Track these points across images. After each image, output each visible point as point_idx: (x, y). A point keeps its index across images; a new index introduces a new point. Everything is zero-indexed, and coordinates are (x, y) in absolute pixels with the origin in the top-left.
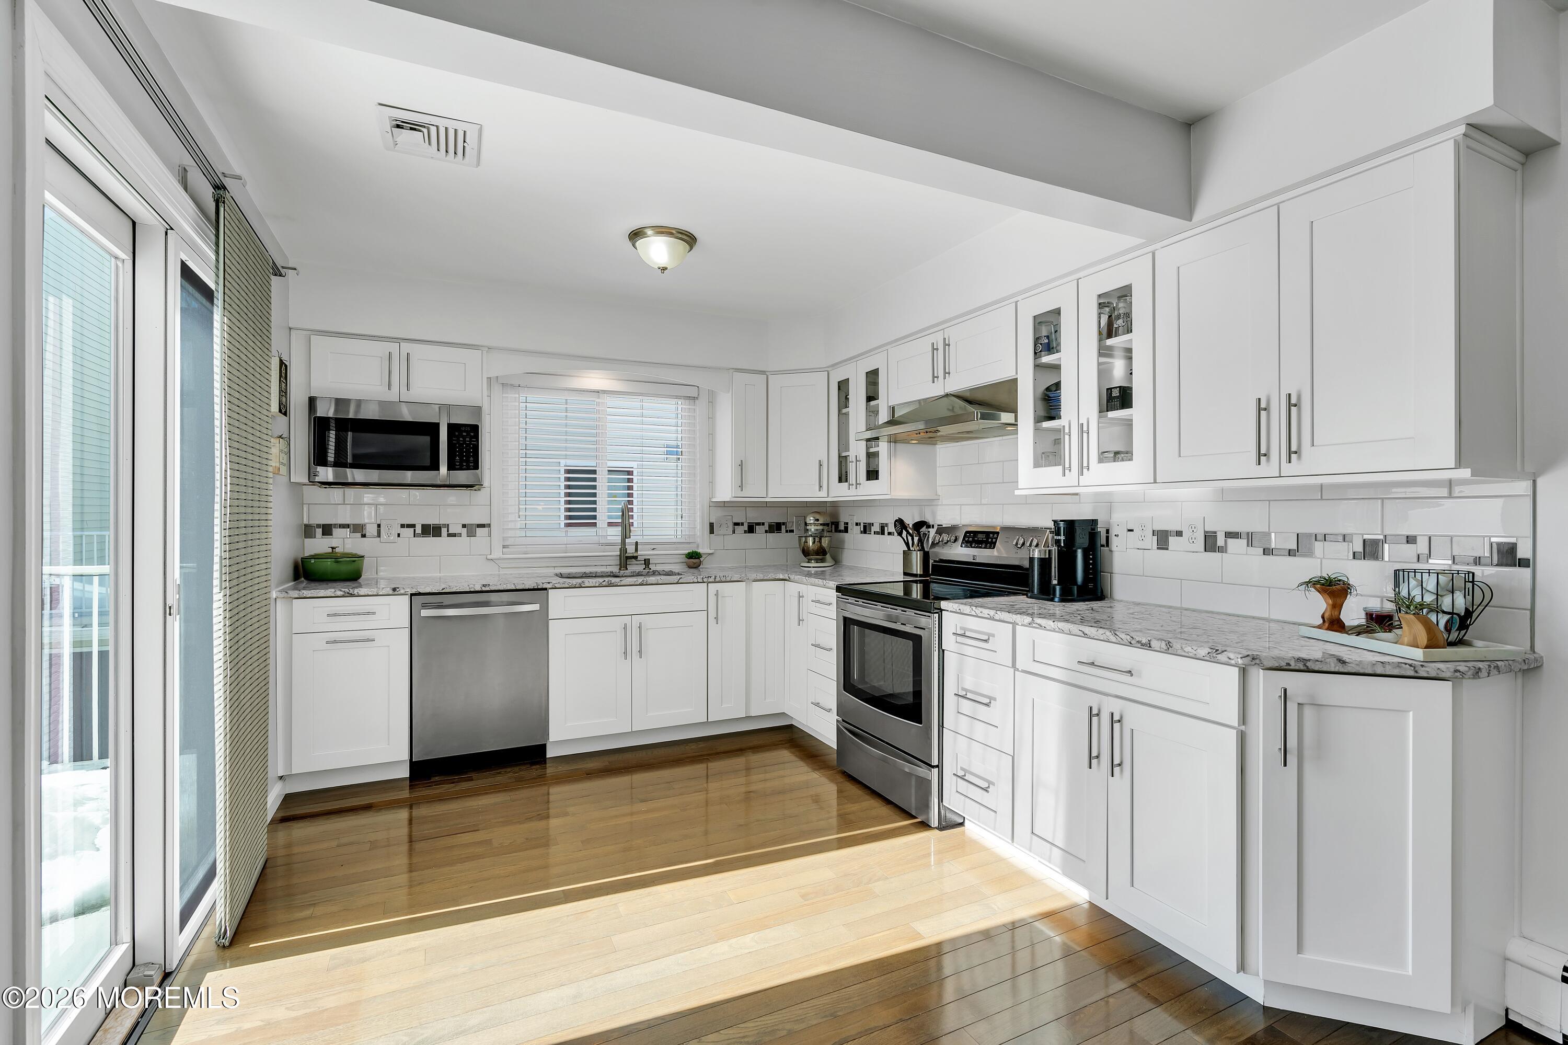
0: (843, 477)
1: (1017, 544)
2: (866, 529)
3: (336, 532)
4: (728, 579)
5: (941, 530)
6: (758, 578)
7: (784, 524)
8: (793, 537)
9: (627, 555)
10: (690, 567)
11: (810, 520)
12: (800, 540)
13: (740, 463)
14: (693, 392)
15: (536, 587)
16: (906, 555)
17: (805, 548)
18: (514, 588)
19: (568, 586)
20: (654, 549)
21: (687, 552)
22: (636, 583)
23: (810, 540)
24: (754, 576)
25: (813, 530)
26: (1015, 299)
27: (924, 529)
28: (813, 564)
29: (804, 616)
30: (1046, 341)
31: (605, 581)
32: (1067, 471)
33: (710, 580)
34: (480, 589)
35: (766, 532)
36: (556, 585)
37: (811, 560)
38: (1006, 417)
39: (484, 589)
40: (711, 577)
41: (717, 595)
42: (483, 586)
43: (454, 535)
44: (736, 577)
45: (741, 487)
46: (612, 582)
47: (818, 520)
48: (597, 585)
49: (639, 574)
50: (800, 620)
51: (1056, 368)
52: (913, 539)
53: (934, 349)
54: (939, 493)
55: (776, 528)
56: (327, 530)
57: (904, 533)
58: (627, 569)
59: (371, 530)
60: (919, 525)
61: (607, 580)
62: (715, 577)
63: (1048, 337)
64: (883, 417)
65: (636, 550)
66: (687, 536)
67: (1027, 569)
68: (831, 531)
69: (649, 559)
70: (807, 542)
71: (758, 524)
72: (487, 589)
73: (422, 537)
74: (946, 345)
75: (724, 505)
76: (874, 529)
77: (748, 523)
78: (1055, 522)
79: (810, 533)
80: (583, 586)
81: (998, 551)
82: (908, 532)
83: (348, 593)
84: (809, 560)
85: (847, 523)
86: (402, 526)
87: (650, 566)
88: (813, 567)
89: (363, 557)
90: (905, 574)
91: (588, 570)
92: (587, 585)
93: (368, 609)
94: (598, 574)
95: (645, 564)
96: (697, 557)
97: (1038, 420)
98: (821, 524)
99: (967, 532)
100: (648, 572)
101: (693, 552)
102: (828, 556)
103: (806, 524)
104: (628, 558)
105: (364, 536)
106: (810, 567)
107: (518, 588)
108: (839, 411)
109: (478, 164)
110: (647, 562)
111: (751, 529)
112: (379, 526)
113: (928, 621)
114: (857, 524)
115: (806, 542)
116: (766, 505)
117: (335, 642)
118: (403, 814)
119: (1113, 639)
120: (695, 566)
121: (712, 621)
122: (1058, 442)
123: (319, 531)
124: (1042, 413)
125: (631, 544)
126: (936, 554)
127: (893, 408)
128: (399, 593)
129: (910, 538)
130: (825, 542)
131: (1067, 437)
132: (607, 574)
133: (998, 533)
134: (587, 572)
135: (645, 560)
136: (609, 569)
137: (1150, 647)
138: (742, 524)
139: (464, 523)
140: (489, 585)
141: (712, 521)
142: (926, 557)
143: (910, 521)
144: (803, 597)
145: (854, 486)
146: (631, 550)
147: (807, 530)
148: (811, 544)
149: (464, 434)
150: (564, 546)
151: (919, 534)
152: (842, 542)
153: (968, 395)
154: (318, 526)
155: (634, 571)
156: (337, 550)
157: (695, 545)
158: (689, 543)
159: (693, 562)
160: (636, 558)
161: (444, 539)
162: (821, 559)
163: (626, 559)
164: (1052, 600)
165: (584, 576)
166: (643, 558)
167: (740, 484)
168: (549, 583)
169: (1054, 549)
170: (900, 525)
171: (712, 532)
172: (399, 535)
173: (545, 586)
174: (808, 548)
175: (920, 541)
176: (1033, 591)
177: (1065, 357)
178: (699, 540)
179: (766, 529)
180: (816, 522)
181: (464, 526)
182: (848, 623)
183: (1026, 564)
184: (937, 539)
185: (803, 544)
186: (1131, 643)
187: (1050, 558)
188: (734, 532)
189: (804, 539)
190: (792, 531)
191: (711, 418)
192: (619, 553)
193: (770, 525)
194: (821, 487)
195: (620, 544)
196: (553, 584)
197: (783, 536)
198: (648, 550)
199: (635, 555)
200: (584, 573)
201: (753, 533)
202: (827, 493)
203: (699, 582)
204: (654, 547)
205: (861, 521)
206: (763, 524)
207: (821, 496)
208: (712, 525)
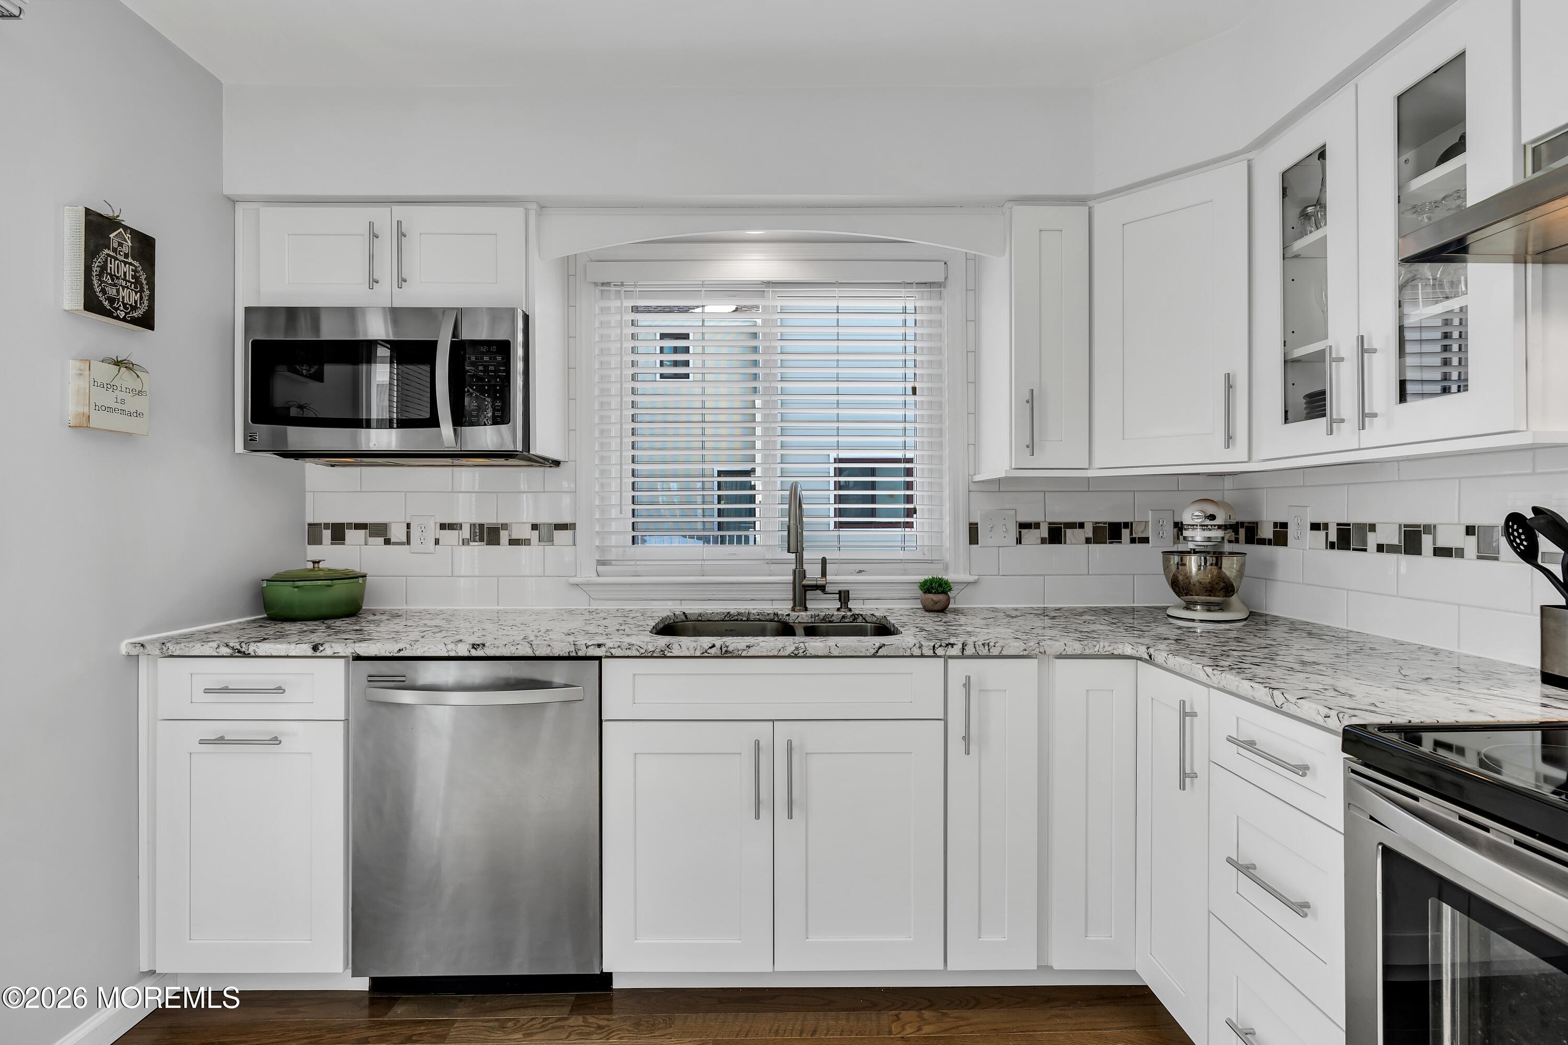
0: (1306, 405)
2: (1348, 539)
3: (350, 534)
4: (995, 651)
6: (1069, 651)
7: (1126, 525)
8: (1150, 555)
9: (804, 582)
10: (927, 610)
11: (1190, 516)
12: (1166, 561)
13: (1028, 397)
14: (934, 272)
15: (574, 654)
17: (1181, 578)
18: (529, 652)
19: (638, 654)
20: (860, 571)
21: (921, 578)
22: (783, 654)
23: (1193, 563)
24: (1058, 646)
25: (1198, 538)
28: (1199, 614)
29: (1199, 765)
31: (714, 646)
33: (957, 650)
34: (466, 654)
35: (1088, 541)
36: (613, 651)
37: (1195, 603)
39: (474, 653)
40: (952, 645)
41: (967, 685)
42: (473, 647)
43: (519, 542)
44: (1015, 647)
45: (1031, 447)
47: (1212, 517)
50: (1185, 777)
55: (1110, 533)
56: (338, 532)
58: (806, 609)
59: (397, 533)
62: (964, 645)
65: (824, 574)
66: (926, 548)
68: (1237, 541)
69: (848, 591)
70: (1184, 565)
71: (1071, 525)
72: (480, 653)
73: (472, 545)
75: (998, 486)
76: (1372, 540)
77: (1050, 523)
79: (1191, 546)
80: (669, 654)
83: (240, 651)
84: (1190, 603)
85: (1284, 525)
86: (443, 527)
87: (850, 604)
88: (1202, 621)
89: (364, 576)
92: (676, 652)
94: (752, 617)
95: (840, 600)
96: (940, 589)
98: (1220, 527)
100: (843, 617)
101: (932, 581)
102: (1234, 599)
103: (1179, 527)
104: (807, 588)
105: (387, 542)
106: (1193, 620)
107: (538, 654)
108: (1284, 246)
110: (846, 601)
111: (1056, 535)
112: (408, 526)
114: (1315, 527)
115: (1182, 564)
116: (1089, 486)
117: (221, 740)
120: (937, 607)
121: (956, 745)
123: (327, 534)
125: (812, 562)
130: (1230, 567)
134: (732, 612)
135: (840, 592)
138: (1037, 526)
139: (534, 522)
140: (484, 645)
141: (973, 520)
144: (1193, 714)
145: (1353, 424)
146: (813, 573)
147: (1185, 538)
148: (1194, 569)
149: (486, 358)
150: (700, 563)
152: (1271, 565)
154: (326, 526)
157: (940, 566)
158: (931, 562)
159: (932, 600)
160: (822, 588)
161: (504, 548)
162: (1218, 604)
163: (805, 590)
166: (836, 588)
167: (1028, 442)
168: (600, 645)
171: (973, 539)
172: (437, 542)
173: (594, 651)
174: (1188, 577)
178: (947, 557)
179: (1087, 536)
180: (1208, 522)
181: (535, 527)
185: (1174, 568)
188: (1019, 541)
189: (1176, 559)
190: (1145, 540)
191: (973, 319)
192: (791, 578)
193: (1097, 528)
194: (1229, 439)
195: (794, 561)
196: (603, 648)
197: (1123, 550)
198: (851, 574)
199: (821, 582)
200: (728, 613)
201: (1061, 543)
202: (1239, 451)
203: (922, 656)
204: (861, 567)
205: (1334, 517)
206: (1081, 525)
207: (1234, 462)
208: (973, 528)
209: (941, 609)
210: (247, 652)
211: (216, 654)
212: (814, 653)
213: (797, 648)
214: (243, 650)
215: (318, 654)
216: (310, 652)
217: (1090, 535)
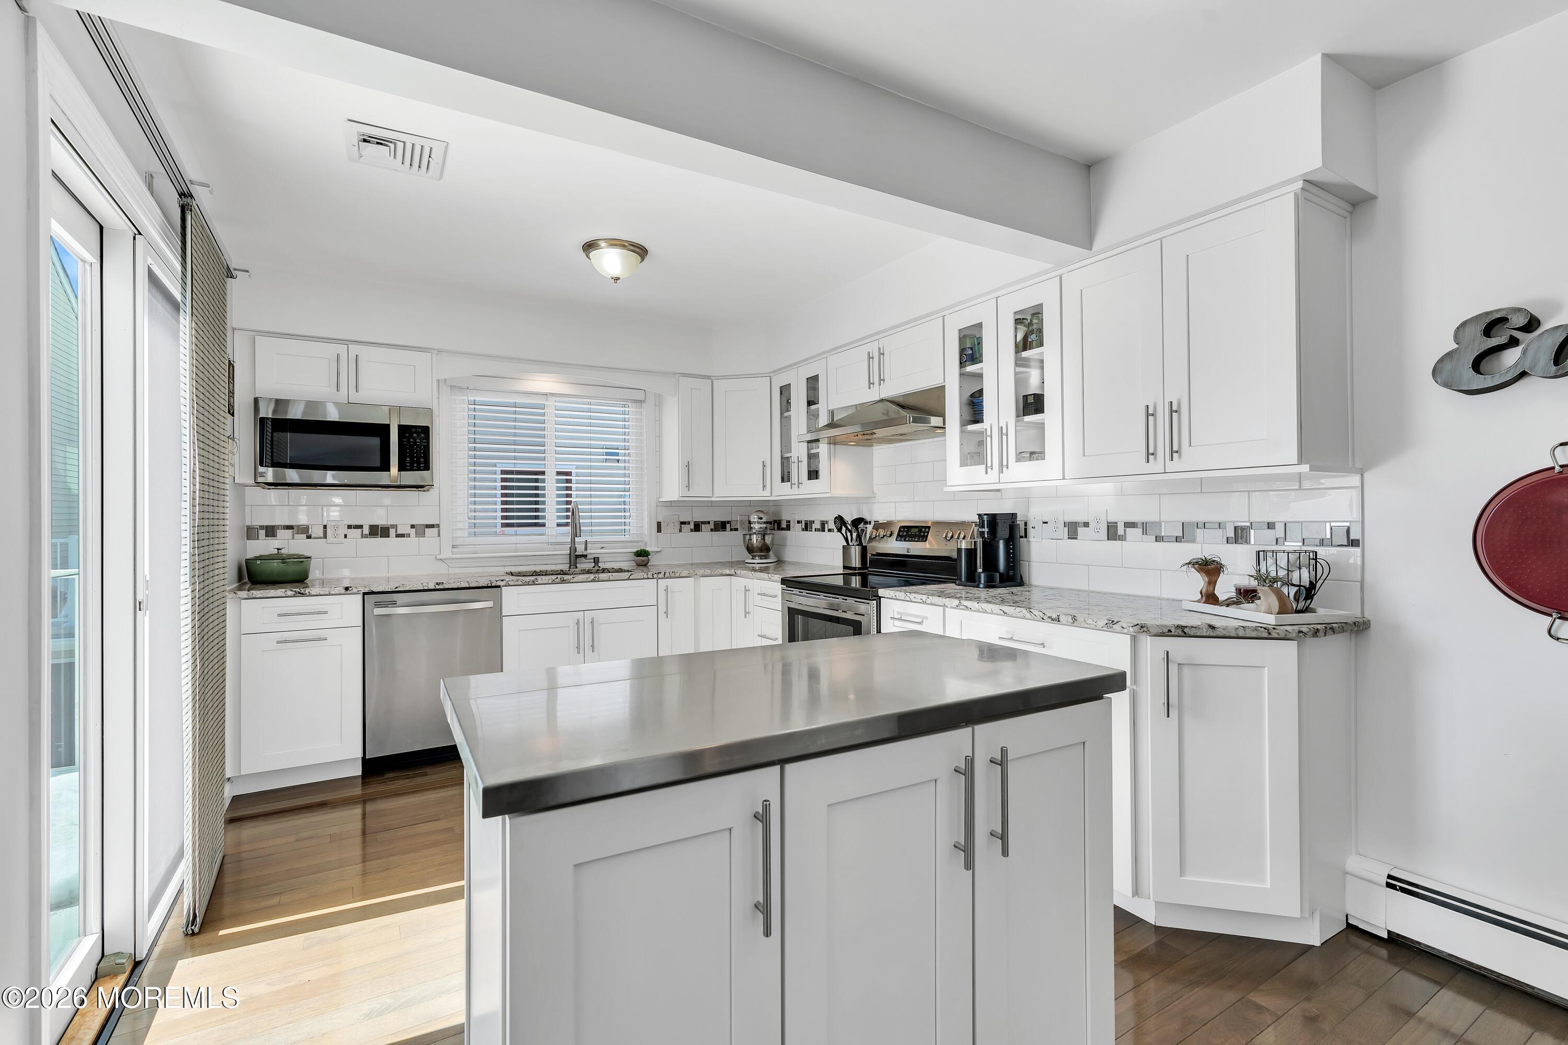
0: (785, 477)
1: (946, 537)
2: (807, 526)
3: (280, 533)
4: (677, 575)
5: (878, 526)
6: (706, 573)
7: (728, 522)
8: (738, 536)
9: (576, 553)
10: (638, 565)
11: (754, 518)
12: (744, 538)
13: (687, 464)
14: (639, 395)
15: (490, 585)
16: (846, 549)
17: (750, 545)
18: (467, 586)
19: (522, 583)
20: (602, 548)
21: (635, 550)
22: (588, 580)
23: (754, 538)
24: (702, 572)
25: (757, 528)
26: (943, 314)
27: (861, 526)
28: (757, 560)
29: (750, 608)
30: (970, 352)
31: (557, 578)
32: (989, 470)
33: (660, 576)
34: (433, 588)
35: (712, 530)
36: (509, 582)
37: (755, 556)
38: (935, 421)
39: (438, 587)
40: (660, 573)
41: (666, 590)
42: (437, 584)
43: (402, 536)
44: (685, 573)
45: (688, 487)
46: (565, 579)
47: (761, 518)
48: (550, 582)
49: (589, 572)
50: (746, 613)
51: (979, 376)
52: (851, 535)
53: (870, 358)
54: (875, 491)
55: (721, 526)
56: (271, 531)
57: (844, 529)
58: (577, 568)
59: (317, 531)
60: (857, 522)
61: (559, 578)
62: (665, 573)
63: (971, 349)
64: (823, 420)
65: (586, 549)
66: (635, 536)
67: (955, 560)
68: (774, 529)
69: (599, 558)
70: (751, 540)
71: (704, 523)
72: (441, 587)
73: (370, 538)
74: (881, 354)
75: (671, 504)
76: (814, 526)
77: (695, 522)
78: (980, 515)
79: (754, 531)
80: (537, 583)
81: (930, 543)
82: (847, 528)
83: (299, 593)
84: (753, 556)
85: (789, 522)
86: (349, 527)
87: (600, 564)
88: (758, 563)
89: (310, 558)
90: (845, 567)
91: (538, 568)
92: (540, 582)
93: (320, 608)
94: (548, 573)
95: (594, 562)
96: (645, 555)
97: (964, 424)
98: (764, 522)
99: (901, 527)
100: (598, 570)
101: (641, 551)
102: (771, 553)
103: (750, 522)
104: (577, 556)
105: (309, 537)
106: (754, 563)
107: (471, 586)
108: (782, 414)
109: (441, 178)
110: (596, 560)
111: (697, 527)
112: (325, 527)
113: (867, 608)
114: (798, 522)
115: (750, 539)
116: (712, 504)
117: (286, 641)
118: (357, 811)
119: (1028, 615)
120: (643, 564)
121: (662, 615)
122: (981, 443)
123: (262, 533)
124: (968, 417)
125: (580, 543)
126: (874, 548)
127: (833, 412)
128: (351, 592)
129: (849, 534)
130: (768, 539)
131: (989, 439)
132: (557, 573)
133: (929, 527)
134: (537, 571)
135: (594, 558)
136: (559, 567)
137: (1059, 621)
138: (689, 523)
139: (412, 524)
140: (442, 583)
141: (659, 520)
142: (864, 550)
143: (848, 519)
144: (749, 590)
145: (796, 486)
146: (580, 548)
147: (751, 528)
148: (755, 542)
149: (415, 435)
150: (514, 545)
151: (857, 529)
152: (785, 539)
153: (901, 400)
154: (262, 527)
155: (584, 569)
156: (283, 551)
157: (643, 544)
158: (637, 542)
159: (641, 560)
160: (585, 556)
161: (392, 540)
162: (764, 556)
163: (575, 558)
164: (978, 586)
165: (534, 574)
166: (593, 556)
167: (687, 484)
168: (502, 580)
169: (979, 541)
170: (840, 521)
171: (659, 530)
172: (346, 536)
173: (498, 583)
174: (752, 545)
175: (859, 537)
176: (961, 580)
177: (987, 367)
178: (646, 539)
179: (711, 528)
180: (760, 521)
181: (413, 526)
182: (792, 613)
183: (955, 555)
184: (874, 534)
185: (747, 541)
186: (1043, 619)
187: (975, 549)
188: (680, 531)
189: (748, 537)
190: (736, 530)
191: (659, 421)
192: (569, 552)
193: (716, 523)
194: (764, 487)
195: (570, 543)
196: (504, 581)
197: (727, 534)
198: (598, 549)
199: (585, 553)
200: (535, 571)
201: (699, 531)
202: (769, 492)
203: (648, 578)
204: (603, 545)
205: (803, 519)
206: (709, 523)
207: (764, 495)
208: (659, 524)
209: (645, 565)
210: (304, 593)
211: (285, 595)
212: (602, 579)
213: (595, 577)
214: (302, 592)
215: (348, 592)
216: (343, 591)
217: (713, 527)
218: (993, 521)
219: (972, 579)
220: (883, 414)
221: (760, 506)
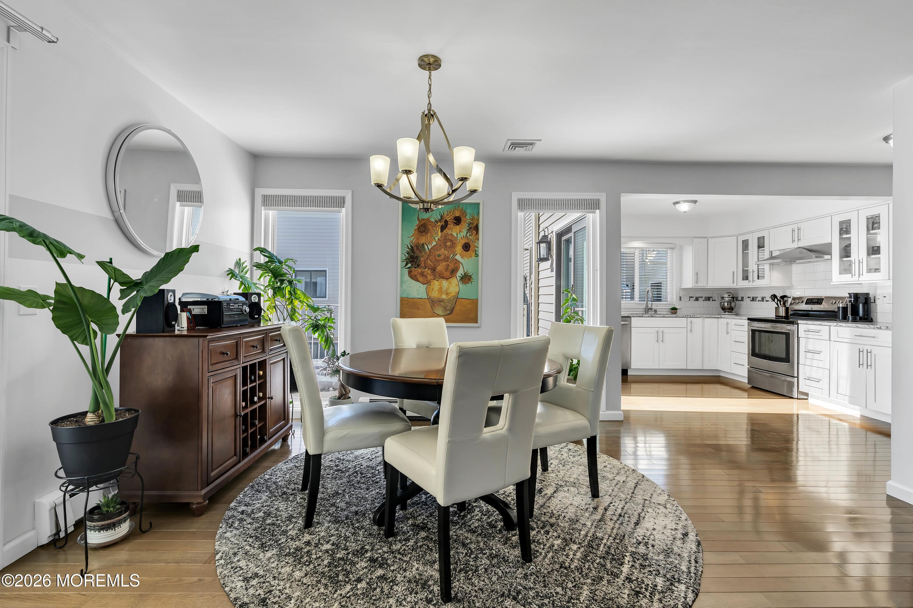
0: (746, 278)
1: (832, 303)
2: (754, 299)
4: (695, 317)
5: (794, 299)
6: (707, 317)
7: (711, 297)
8: (716, 303)
9: (648, 308)
10: (673, 313)
11: (725, 295)
12: (720, 304)
13: (696, 273)
14: (673, 246)
15: (628, 316)
16: (777, 309)
17: (723, 307)
19: (638, 316)
20: (657, 306)
21: (671, 307)
23: (726, 304)
24: (705, 316)
25: (727, 300)
26: (831, 215)
27: (785, 299)
29: (729, 331)
30: (845, 230)
32: (853, 276)
33: (686, 317)
35: (703, 300)
36: (634, 316)
37: (727, 312)
38: (826, 257)
40: (688, 315)
41: (691, 322)
44: (698, 316)
45: (697, 282)
47: (729, 296)
48: (648, 316)
50: (727, 333)
51: (849, 239)
52: (780, 303)
53: (793, 231)
54: (793, 284)
55: (708, 299)
57: (776, 300)
58: (648, 313)
60: (783, 297)
62: (690, 316)
63: (846, 228)
64: (767, 255)
65: (652, 306)
67: (837, 312)
68: (734, 300)
71: (700, 297)
74: (799, 229)
75: (685, 289)
76: (757, 299)
77: (696, 297)
78: (849, 294)
80: (643, 316)
81: (823, 305)
82: (778, 300)
84: (725, 312)
85: (743, 297)
88: (728, 314)
90: (776, 316)
96: (675, 309)
97: (841, 257)
98: (731, 297)
99: (808, 299)
101: (673, 308)
102: (734, 311)
103: (722, 298)
108: (743, 251)
110: (656, 311)
111: (697, 299)
113: (794, 327)
114: (748, 297)
115: (724, 304)
116: (704, 289)
119: (868, 327)
121: (689, 332)
122: (850, 265)
124: (843, 254)
125: (650, 304)
126: (793, 308)
127: (772, 251)
129: (779, 302)
130: (733, 305)
131: (853, 264)
133: (823, 299)
137: (880, 329)
138: (693, 297)
141: (680, 296)
142: (787, 309)
143: (779, 295)
144: (729, 324)
145: (752, 282)
147: (724, 300)
151: (783, 300)
152: (740, 305)
153: (808, 248)
157: (674, 305)
158: (671, 304)
159: (673, 311)
160: (651, 309)
162: (731, 312)
163: (648, 310)
164: (848, 321)
169: (849, 304)
170: (774, 297)
171: (680, 300)
173: (631, 316)
174: (725, 307)
175: (784, 304)
176: (839, 319)
177: (853, 235)
178: (675, 303)
182: (753, 331)
183: (836, 310)
184: (793, 302)
185: (722, 305)
186: (873, 328)
187: (847, 307)
188: (690, 300)
189: (722, 303)
190: (715, 300)
191: (681, 256)
192: (645, 307)
193: (705, 298)
194: (733, 282)
195: (646, 304)
197: (710, 303)
198: (655, 306)
201: (698, 301)
202: (735, 284)
203: (677, 318)
205: (751, 296)
206: (702, 297)
207: (734, 286)
208: (680, 298)
209: (675, 313)
218: (856, 296)
219: (845, 318)
220: (799, 253)
221: (729, 291)
